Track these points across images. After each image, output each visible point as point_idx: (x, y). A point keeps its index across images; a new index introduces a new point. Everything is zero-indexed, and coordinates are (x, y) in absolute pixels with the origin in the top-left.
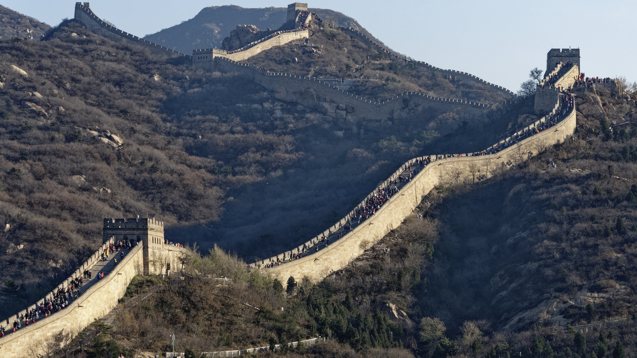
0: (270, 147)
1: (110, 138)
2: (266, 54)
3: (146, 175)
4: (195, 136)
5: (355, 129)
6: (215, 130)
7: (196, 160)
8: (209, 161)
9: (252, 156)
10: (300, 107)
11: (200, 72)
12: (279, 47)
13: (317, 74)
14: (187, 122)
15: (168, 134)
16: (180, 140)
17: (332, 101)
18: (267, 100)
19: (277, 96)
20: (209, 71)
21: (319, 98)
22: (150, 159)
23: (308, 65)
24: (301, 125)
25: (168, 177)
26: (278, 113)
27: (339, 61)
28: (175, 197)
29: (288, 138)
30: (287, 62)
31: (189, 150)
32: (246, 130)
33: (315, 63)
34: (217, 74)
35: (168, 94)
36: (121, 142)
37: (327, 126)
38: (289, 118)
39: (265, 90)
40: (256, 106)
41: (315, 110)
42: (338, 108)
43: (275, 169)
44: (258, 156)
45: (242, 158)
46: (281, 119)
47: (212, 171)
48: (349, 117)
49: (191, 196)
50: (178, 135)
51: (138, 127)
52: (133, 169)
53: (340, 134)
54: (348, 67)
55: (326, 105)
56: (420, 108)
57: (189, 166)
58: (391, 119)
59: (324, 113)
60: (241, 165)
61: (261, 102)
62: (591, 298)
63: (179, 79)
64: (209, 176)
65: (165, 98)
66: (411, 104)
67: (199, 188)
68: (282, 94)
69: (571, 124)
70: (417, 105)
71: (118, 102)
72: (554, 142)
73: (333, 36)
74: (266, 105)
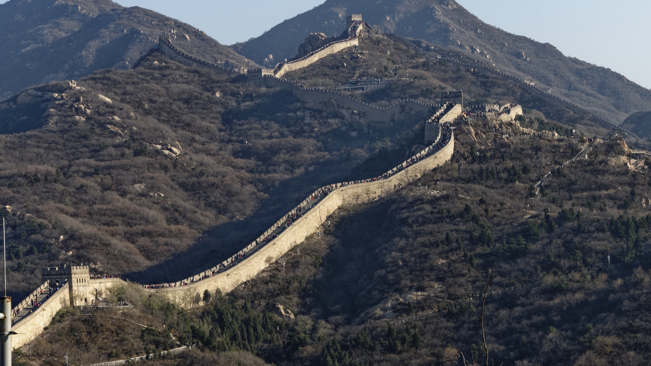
0: (297, 149)
1: (170, 150)
2: (322, 62)
3: (194, 179)
4: (242, 142)
5: (366, 130)
6: (258, 136)
7: (240, 162)
8: (252, 162)
9: (282, 156)
10: (324, 114)
11: (251, 89)
14: (236, 131)
15: (222, 141)
16: (230, 146)
17: (349, 108)
18: (299, 109)
19: (308, 106)
20: (260, 86)
21: (338, 106)
22: (201, 165)
23: (354, 69)
24: (325, 130)
25: (212, 179)
26: (308, 120)
27: (380, 64)
28: (216, 195)
29: (312, 141)
30: (338, 67)
31: (236, 154)
32: (282, 135)
33: (360, 67)
34: (263, 89)
35: (226, 107)
36: (178, 153)
37: (344, 129)
38: (315, 123)
39: (298, 100)
40: (291, 114)
41: (336, 115)
42: (353, 113)
43: (299, 167)
44: (287, 157)
45: (275, 159)
46: (309, 124)
47: (251, 171)
48: (362, 121)
49: (230, 194)
50: (230, 141)
51: (197, 137)
52: (187, 174)
53: (354, 134)
54: (386, 68)
55: (344, 112)
56: (413, 112)
57: (234, 167)
58: (393, 121)
59: (343, 118)
60: (274, 164)
61: (295, 111)
62: (415, 296)
63: (234, 94)
64: (248, 175)
65: (223, 110)
66: (407, 109)
67: (237, 187)
68: (310, 104)
69: (448, 151)
70: (411, 109)
71: (184, 118)
72: (434, 166)
73: (379, 42)
74: (299, 113)
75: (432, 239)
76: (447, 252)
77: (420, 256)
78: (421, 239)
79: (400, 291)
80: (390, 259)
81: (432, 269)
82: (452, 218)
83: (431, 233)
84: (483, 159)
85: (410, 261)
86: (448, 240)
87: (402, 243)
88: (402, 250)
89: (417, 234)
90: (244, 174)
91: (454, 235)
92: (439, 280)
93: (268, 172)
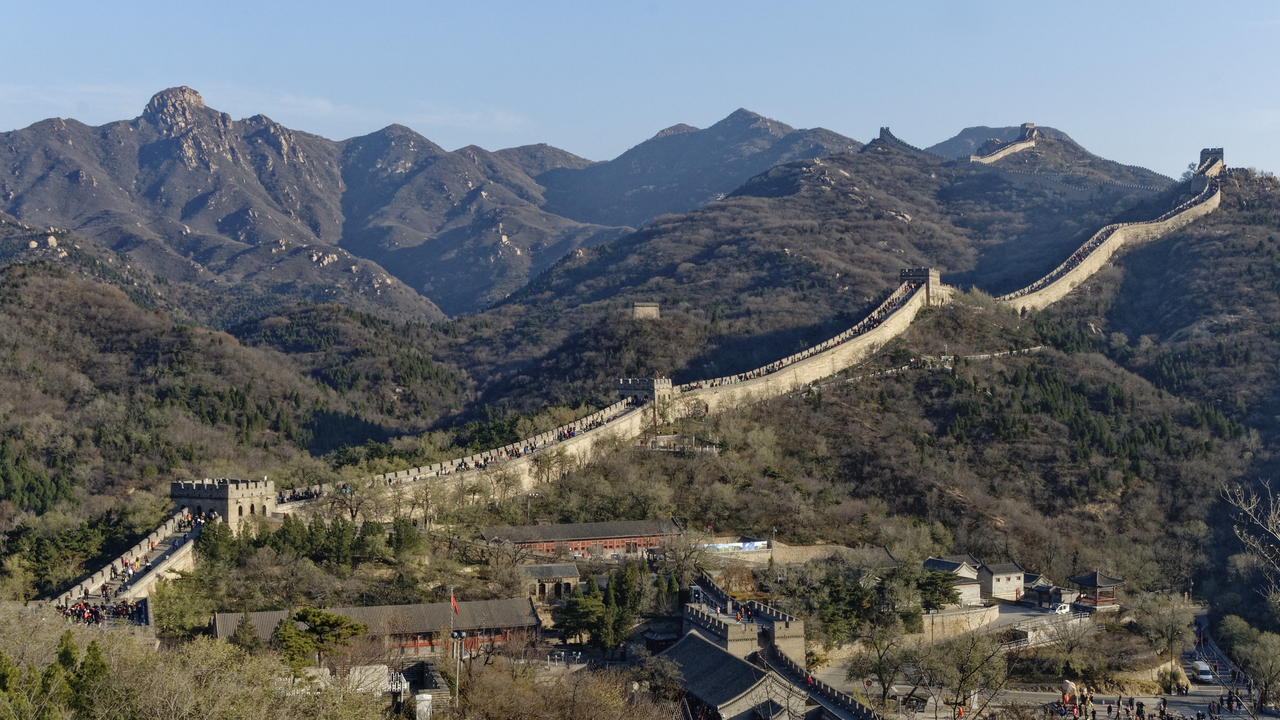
0: (1009, 220)
1: (903, 216)
2: (1006, 159)
3: (927, 240)
4: (958, 214)
5: (1066, 207)
6: (972, 210)
7: (960, 230)
8: (968, 231)
9: (997, 226)
10: (1029, 193)
11: (962, 172)
12: (1015, 153)
13: (1040, 171)
14: (953, 205)
15: (941, 213)
16: (949, 217)
17: (1050, 189)
18: (1006, 189)
19: (1014, 186)
20: (969, 170)
21: (1042, 186)
22: (929, 230)
23: (1035, 164)
24: (1030, 205)
25: (941, 241)
26: (1014, 198)
27: (1055, 161)
28: (945, 254)
29: (1021, 214)
30: (1020, 163)
31: (955, 223)
32: (993, 210)
33: (1039, 164)
34: (973, 172)
35: (941, 186)
36: (910, 219)
37: (1047, 206)
38: (1021, 200)
39: (1005, 182)
40: (999, 193)
41: (1039, 195)
42: (1055, 193)
43: (1012, 235)
44: (1001, 227)
45: (990, 228)
46: (1016, 202)
47: (970, 238)
48: (1062, 199)
49: (956, 254)
50: (948, 213)
51: (921, 209)
52: (918, 237)
53: (1056, 210)
54: (1062, 165)
55: (1047, 192)
56: (1111, 192)
57: (955, 234)
58: (1091, 200)
59: (1045, 197)
60: (989, 232)
61: (1003, 190)
62: (1230, 319)
63: (948, 176)
64: (968, 241)
65: (939, 189)
66: (1105, 189)
67: (961, 249)
68: (1017, 184)
69: (1216, 200)
70: (1108, 190)
71: (908, 193)
72: (1204, 213)
73: (1051, 145)
74: (1006, 192)
75: (1233, 269)
76: (1252, 281)
77: (1225, 284)
78: (1223, 269)
79: (1212, 313)
80: (1195, 286)
81: (1240, 295)
82: (1248, 252)
83: (1231, 264)
84: (1251, 206)
85: (1216, 288)
86: (1249, 271)
87: (1204, 272)
88: (1206, 278)
89: (1217, 266)
90: (964, 238)
91: (1254, 267)
92: (1250, 305)
93: (985, 239)
